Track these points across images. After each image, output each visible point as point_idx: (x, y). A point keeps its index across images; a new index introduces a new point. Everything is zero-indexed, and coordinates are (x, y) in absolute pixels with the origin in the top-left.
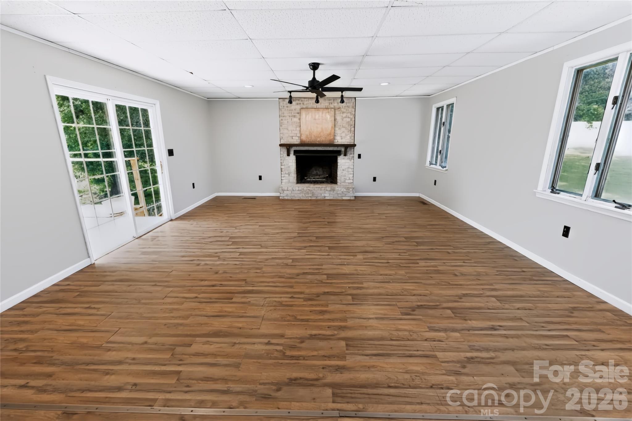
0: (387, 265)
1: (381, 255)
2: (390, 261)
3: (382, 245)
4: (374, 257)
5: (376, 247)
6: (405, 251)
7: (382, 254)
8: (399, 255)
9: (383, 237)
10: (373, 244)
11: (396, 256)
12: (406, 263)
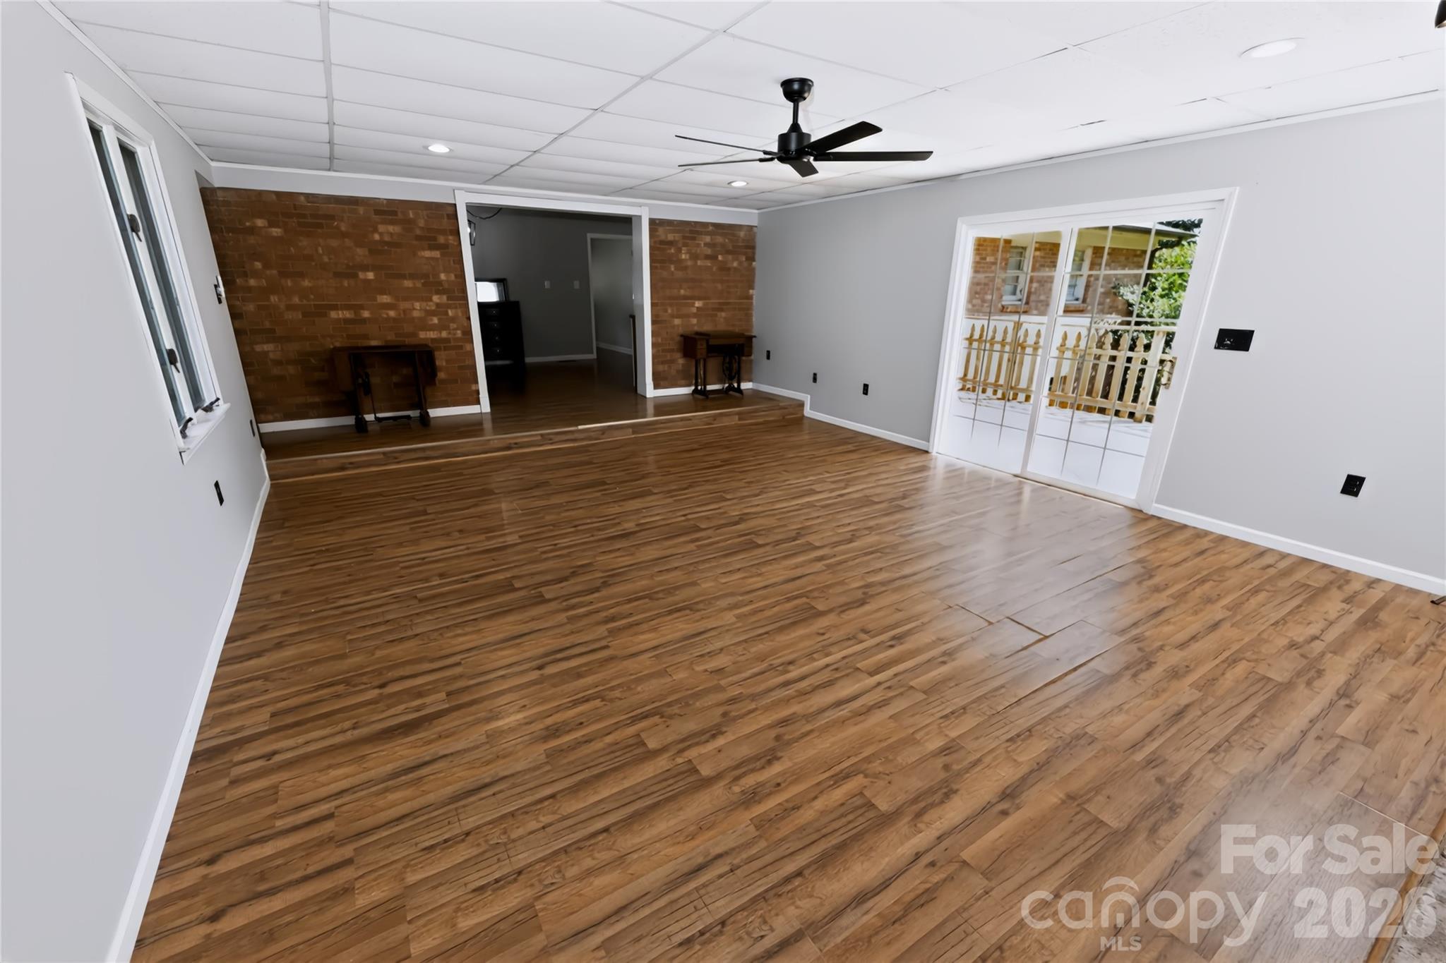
0: (577, 523)
1: (592, 536)
2: (572, 530)
3: (598, 559)
4: (603, 530)
5: (610, 552)
6: (544, 556)
7: (592, 539)
8: (555, 545)
9: (605, 584)
10: (621, 557)
11: (564, 542)
12: (543, 532)
